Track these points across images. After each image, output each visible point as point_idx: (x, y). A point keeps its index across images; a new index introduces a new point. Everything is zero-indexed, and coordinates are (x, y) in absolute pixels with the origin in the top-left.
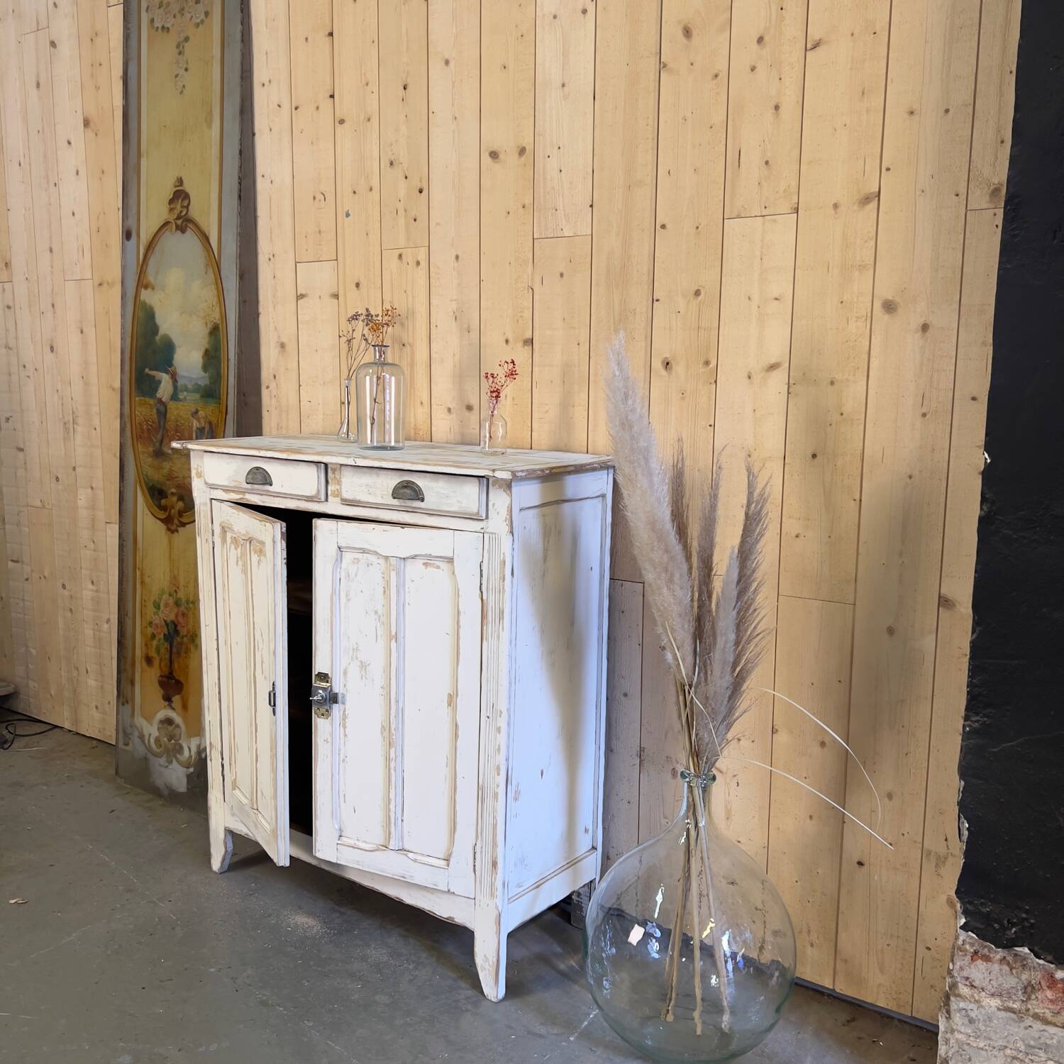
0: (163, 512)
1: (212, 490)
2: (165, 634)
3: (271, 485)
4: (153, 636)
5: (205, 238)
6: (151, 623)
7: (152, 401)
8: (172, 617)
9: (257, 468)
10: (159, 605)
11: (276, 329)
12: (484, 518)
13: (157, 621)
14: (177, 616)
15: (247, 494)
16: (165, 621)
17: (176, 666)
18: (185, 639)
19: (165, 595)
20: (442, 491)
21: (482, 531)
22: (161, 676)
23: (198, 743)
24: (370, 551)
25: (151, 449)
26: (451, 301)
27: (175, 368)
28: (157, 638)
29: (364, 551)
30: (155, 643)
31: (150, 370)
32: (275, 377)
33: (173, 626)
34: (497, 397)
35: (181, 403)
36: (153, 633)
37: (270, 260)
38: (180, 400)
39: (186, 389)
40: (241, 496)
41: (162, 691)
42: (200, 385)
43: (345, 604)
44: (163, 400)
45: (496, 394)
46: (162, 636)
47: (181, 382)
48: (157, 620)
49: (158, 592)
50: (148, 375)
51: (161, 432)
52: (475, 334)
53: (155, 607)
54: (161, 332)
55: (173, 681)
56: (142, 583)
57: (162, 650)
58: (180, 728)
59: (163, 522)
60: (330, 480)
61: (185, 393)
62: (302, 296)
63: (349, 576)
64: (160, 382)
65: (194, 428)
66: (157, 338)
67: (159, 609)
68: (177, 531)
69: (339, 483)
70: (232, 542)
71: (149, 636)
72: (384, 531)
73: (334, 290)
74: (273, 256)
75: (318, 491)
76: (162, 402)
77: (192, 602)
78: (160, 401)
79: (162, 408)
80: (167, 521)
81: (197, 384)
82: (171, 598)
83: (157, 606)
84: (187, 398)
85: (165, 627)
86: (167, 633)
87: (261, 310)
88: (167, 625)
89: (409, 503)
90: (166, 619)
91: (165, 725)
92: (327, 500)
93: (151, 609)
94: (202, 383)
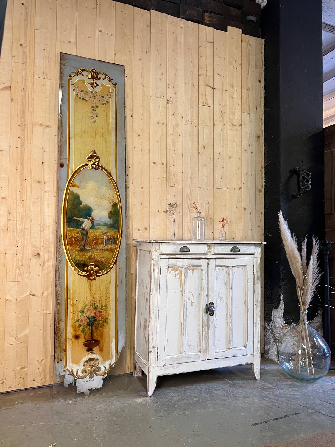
0: (85, 273)
2: (87, 323)
5: (109, 173)
6: (78, 321)
7: (78, 230)
8: (93, 314)
14: (95, 313)
17: (95, 334)
18: (100, 322)
19: (87, 307)
20: (245, 248)
22: (86, 341)
23: (110, 362)
25: (78, 248)
27: (93, 217)
28: (82, 326)
29: (222, 266)
30: (81, 328)
31: (77, 217)
33: (92, 318)
34: (224, 226)
35: (97, 230)
39: (100, 225)
41: (86, 348)
42: (107, 224)
44: (86, 229)
46: (86, 324)
48: (82, 318)
49: (83, 306)
50: (75, 219)
51: (84, 241)
53: (81, 313)
55: (93, 341)
56: (72, 304)
57: (86, 330)
58: (99, 360)
59: (86, 277)
60: (208, 249)
61: (99, 227)
64: (83, 222)
65: (104, 239)
66: (81, 206)
67: (84, 313)
68: (95, 279)
69: (211, 249)
77: (105, 306)
78: (83, 229)
79: (85, 232)
80: (89, 276)
81: (105, 223)
82: (91, 307)
86: (89, 322)
88: (89, 319)
89: (236, 252)
90: (88, 316)
91: (89, 362)
92: (207, 254)
93: (78, 315)
94: (109, 223)
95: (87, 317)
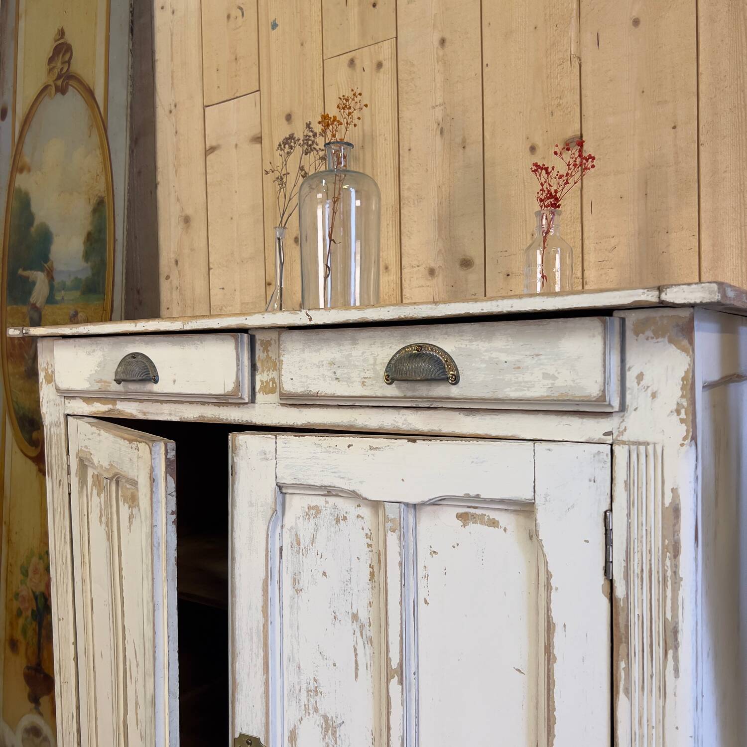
0: (34, 448)
1: (67, 401)
2: (33, 610)
3: (156, 381)
4: (19, 613)
5: (89, 93)
6: (17, 595)
7: (25, 309)
8: (42, 588)
9: (134, 356)
10: (27, 571)
11: (178, 200)
12: (617, 408)
13: (24, 593)
14: (47, 586)
15: (118, 402)
16: (34, 593)
17: (44, 655)
19: (34, 558)
20: (503, 357)
21: (609, 439)
22: (28, 668)
24: (342, 491)
25: (23, 369)
26: (433, 107)
27: (52, 263)
28: (24, 614)
29: (329, 491)
30: (21, 621)
31: (25, 269)
32: (177, 262)
33: (43, 599)
34: (555, 206)
35: (58, 306)
36: (19, 609)
37: (171, 112)
38: (56, 302)
39: (64, 287)
40: (110, 406)
41: (28, 688)
42: (80, 279)
43: (292, 598)
44: (38, 305)
45: (551, 201)
46: (29, 613)
47: (58, 279)
48: (24, 591)
50: (21, 277)
52: (474, 151)
53: (22, 572)
54: (36, 223)
55: (42, 675)
56: (9, 541)
57: (30, 633)
58: (49, 742)
59: (34, 462)
60: (259, 364)
61: (63, 292)
62: (213, 149)
63: (299, 544)
64: (34, 283)
66: (33, 229)
67: (28, 576)
69: (276, 366)
70: (94, 484)
71: (15, 613)
72: (371, 448)
73: (256, 131)
74: (175, 106)
75: (238, 385)
76: (36, 307)
78: (34, 307)
79: (36, 315)
80: (39, 460)
81: (76, 278)
82: (41, 561)
83: (25, 573)
84: (65, 298)
85: (34, 600)
86: (35, 609)
87: (159, 178)
88: (36, 598)
89: (423, 390)
90: (35, 589)
91: (31, 735)
92: (253, 400)
93: (18, 576)
94: (83, 276)
95: (32, 590)
